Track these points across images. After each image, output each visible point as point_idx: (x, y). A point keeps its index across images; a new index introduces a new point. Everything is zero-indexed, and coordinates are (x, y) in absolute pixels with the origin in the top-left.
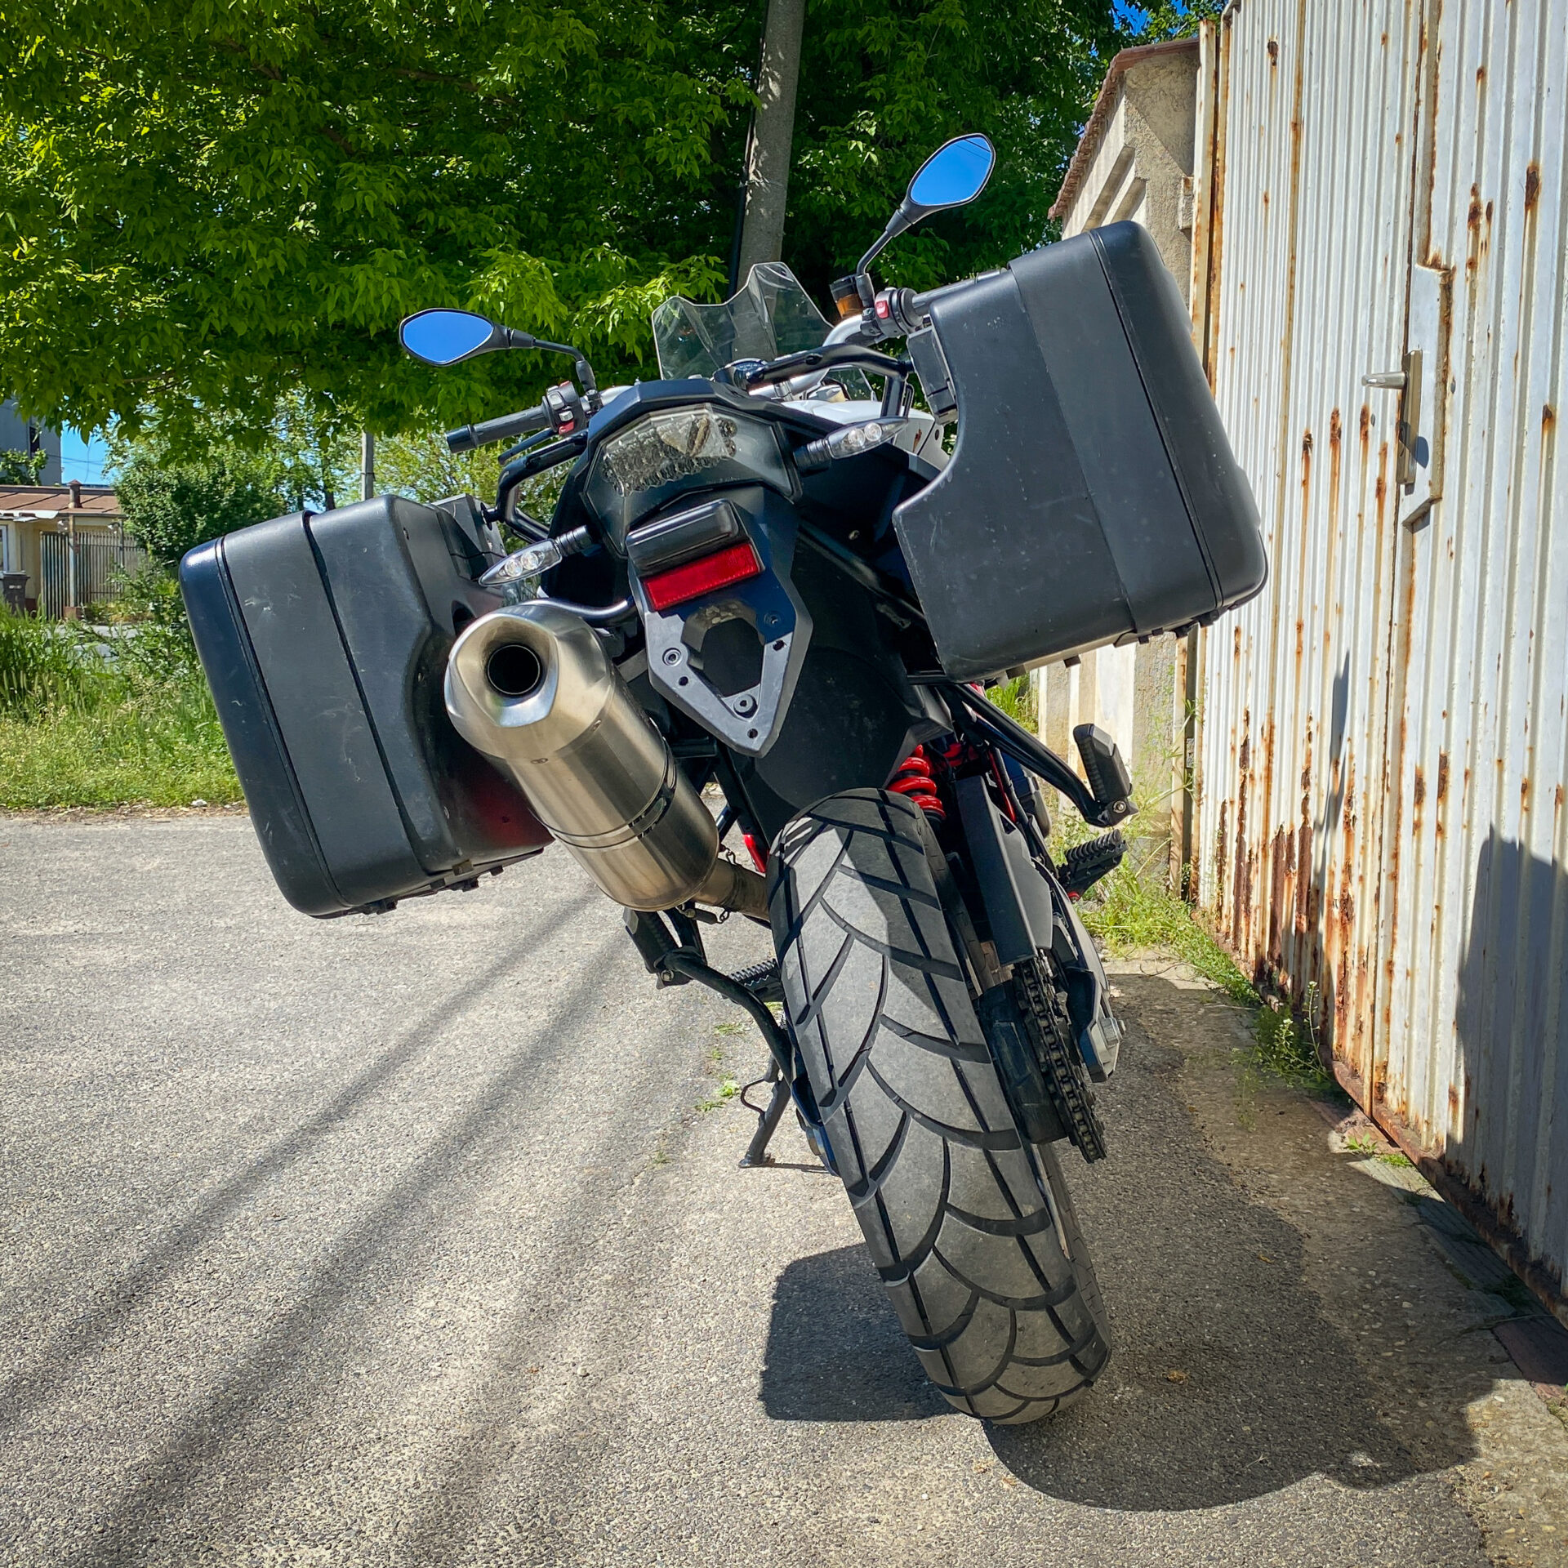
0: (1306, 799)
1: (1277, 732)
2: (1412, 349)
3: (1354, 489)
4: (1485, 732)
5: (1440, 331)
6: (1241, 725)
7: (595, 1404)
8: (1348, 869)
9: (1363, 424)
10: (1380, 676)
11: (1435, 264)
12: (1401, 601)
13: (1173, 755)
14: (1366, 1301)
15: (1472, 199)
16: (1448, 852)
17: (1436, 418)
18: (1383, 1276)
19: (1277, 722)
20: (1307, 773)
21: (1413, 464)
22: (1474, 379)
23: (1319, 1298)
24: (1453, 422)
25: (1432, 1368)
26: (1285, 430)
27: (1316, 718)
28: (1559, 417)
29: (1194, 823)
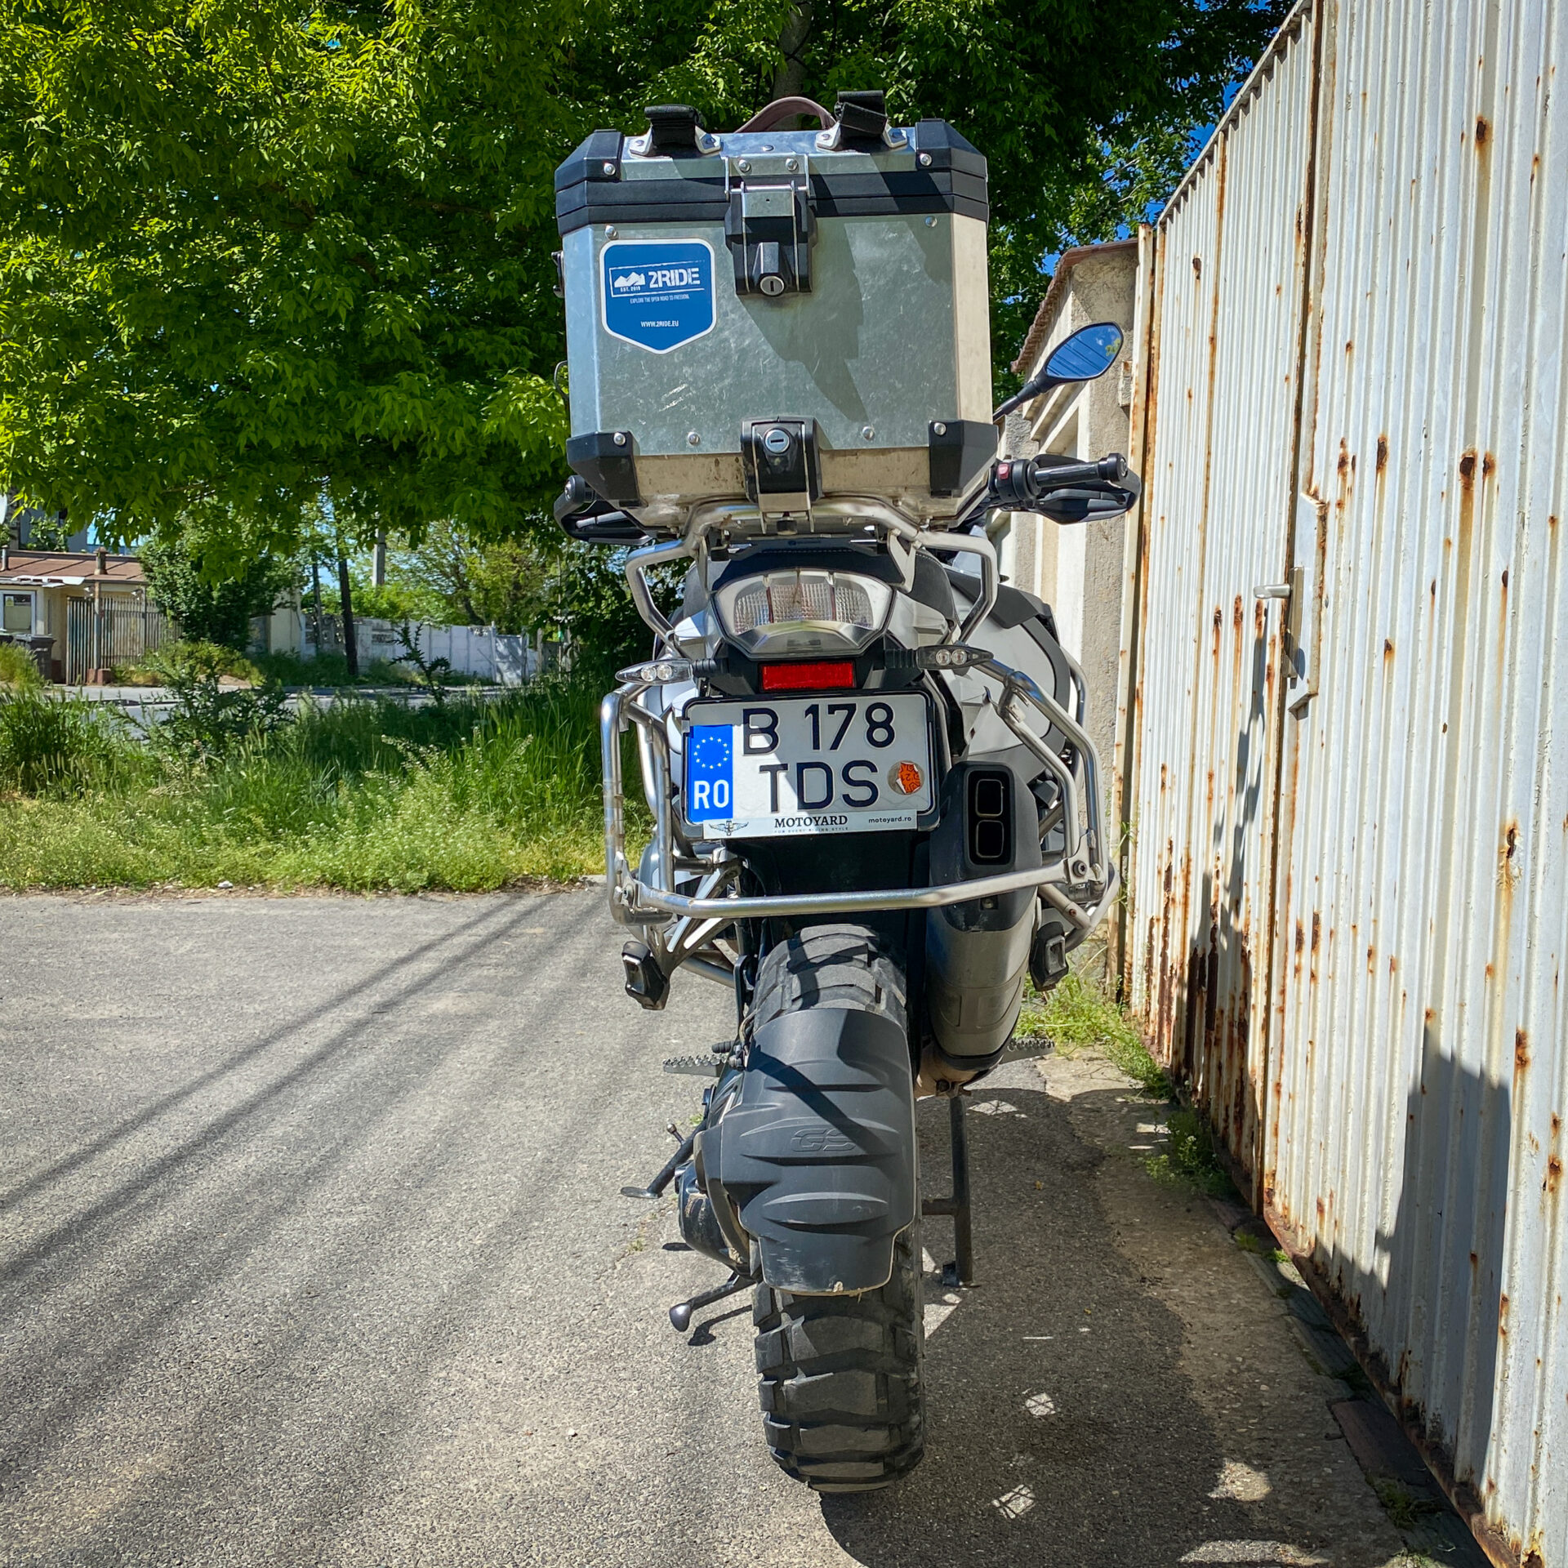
0: (1214, 929)
1: (1192, 864)
2: (1295, 565)
4: (1345, 900)
6: (1166, 852)
7: (580, 1464)
8: (1244, 997)
9: (1258, 615)
10: (1268, 834)
11: (1315, 496)
14: (1231, 1383)
15: (1342, 450)
16: (1320, 995)
17: (1313, 630)
18: (1248, 1362)
19: (1193, 856)
20: (1215, 906)
22: (1341, 600)
23: (1191, 1380)
24: (1326, 630)
25: (1277, 1443)
26: (1201, 602)
27: (1222, 858)
28: (1396, 648)
29: (1128, 932)
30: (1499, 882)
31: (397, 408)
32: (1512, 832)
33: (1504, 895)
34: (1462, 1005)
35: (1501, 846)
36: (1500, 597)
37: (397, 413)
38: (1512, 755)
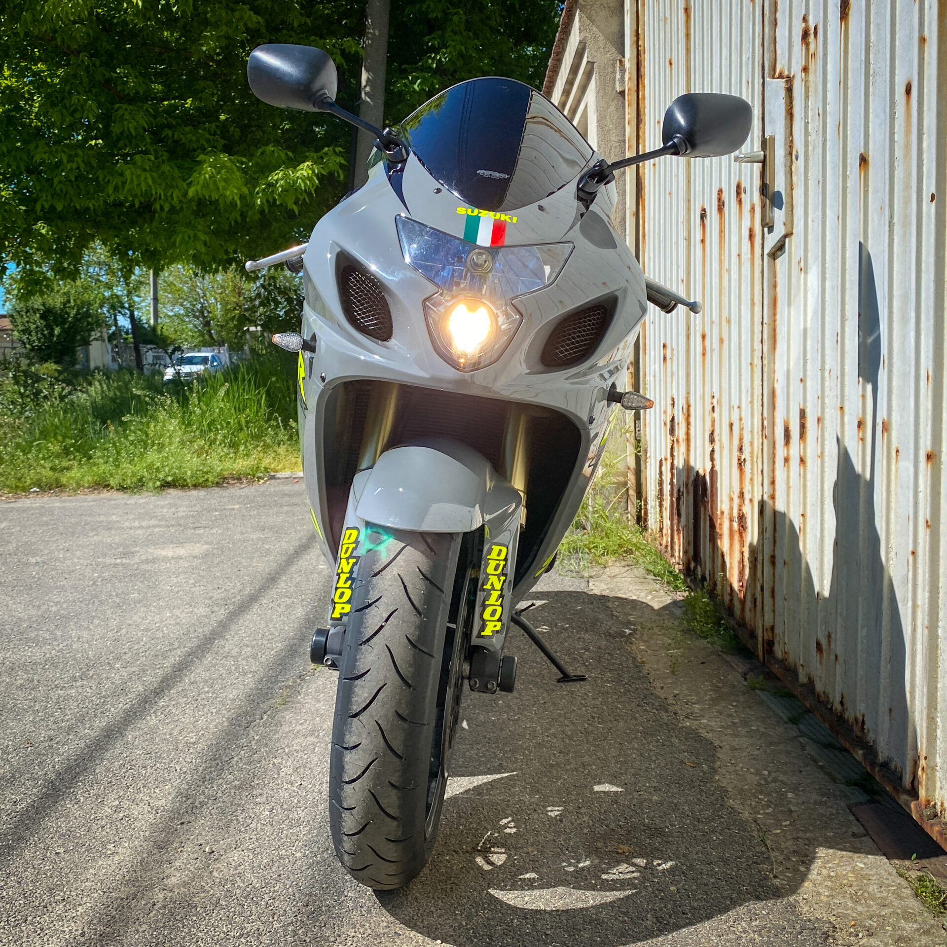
0: (713, 451)
1: (692, 409)
2: (767, 136)
3: (734, 239)
4: (830, 390)
5: (786, 119)
6: (669, 408)
8: (742, 495)
9: (738, 193)
10: (757, 362)
11: (781, 76)
12: (768, 308)
13: (627, 431)
14: (761, 792)
15: (804, 25)
16: (809, 476)
17: (786, 179)
18: (773, 774)
19: (692, 403)
20: (712, 433)
21: (772, 211)
22: (810, 148)
23: (727, 791)
24: (798, 180)
25: (810, 842)
26: (689, 209)
27: (717, 396)
28: (870, 159)
29: (643, 475)
31: (135, 179)
37: (135, 183)
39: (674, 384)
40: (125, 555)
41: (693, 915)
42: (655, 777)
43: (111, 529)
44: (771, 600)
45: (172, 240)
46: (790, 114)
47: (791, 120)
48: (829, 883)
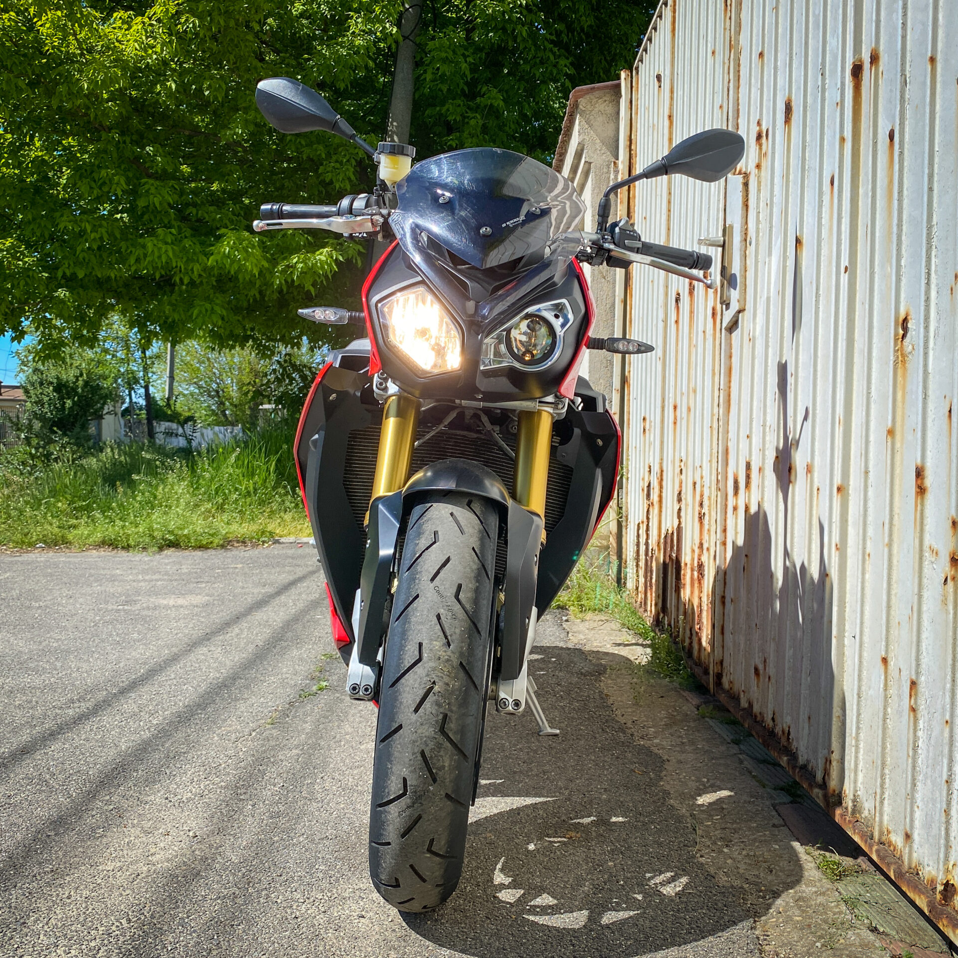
0: (680, 509)
1: (664, 473)
2: (727, 225)
3: (701, 318)
4: (770, 442)
5: (743, 210)
6: (647, 474)
7: (197, 852)
8: (701, 546)
9: (705, 277)
10: (715, 425)
11: (740, 173)
12: (724, 376)
15: (758, 128)
17: (741, 261)
18: (711, 782)
19: (665, 469)
20: (680, 494)
21: (729, 291)
22: (760, 235)
23: (669, 793)
24: (750, 262)
25: (735, 831)
26: (666, 294)
27: (684, 459)
28: (804, 241)
29: (624, 539)
30: (896, 363)
31: (156, 251)
32: (905, 320)
33: (900, 372)
34: (867, 472)
35: (896, 334)
36: (887, 152)
37: (157, 255)
38: (903, 263)
39: (651, 453)
40: (127, 603)
41: (625, 882)
42: (606, 781)
43: (114, 580)
44: (721, 636)
45: (190, 313)
46: (746, 206)
47: (747, 211)
48: (747, 861)
